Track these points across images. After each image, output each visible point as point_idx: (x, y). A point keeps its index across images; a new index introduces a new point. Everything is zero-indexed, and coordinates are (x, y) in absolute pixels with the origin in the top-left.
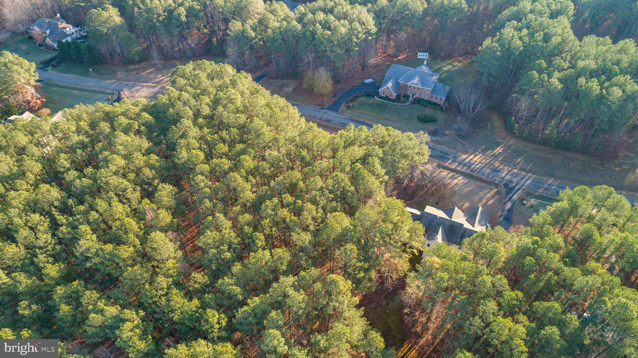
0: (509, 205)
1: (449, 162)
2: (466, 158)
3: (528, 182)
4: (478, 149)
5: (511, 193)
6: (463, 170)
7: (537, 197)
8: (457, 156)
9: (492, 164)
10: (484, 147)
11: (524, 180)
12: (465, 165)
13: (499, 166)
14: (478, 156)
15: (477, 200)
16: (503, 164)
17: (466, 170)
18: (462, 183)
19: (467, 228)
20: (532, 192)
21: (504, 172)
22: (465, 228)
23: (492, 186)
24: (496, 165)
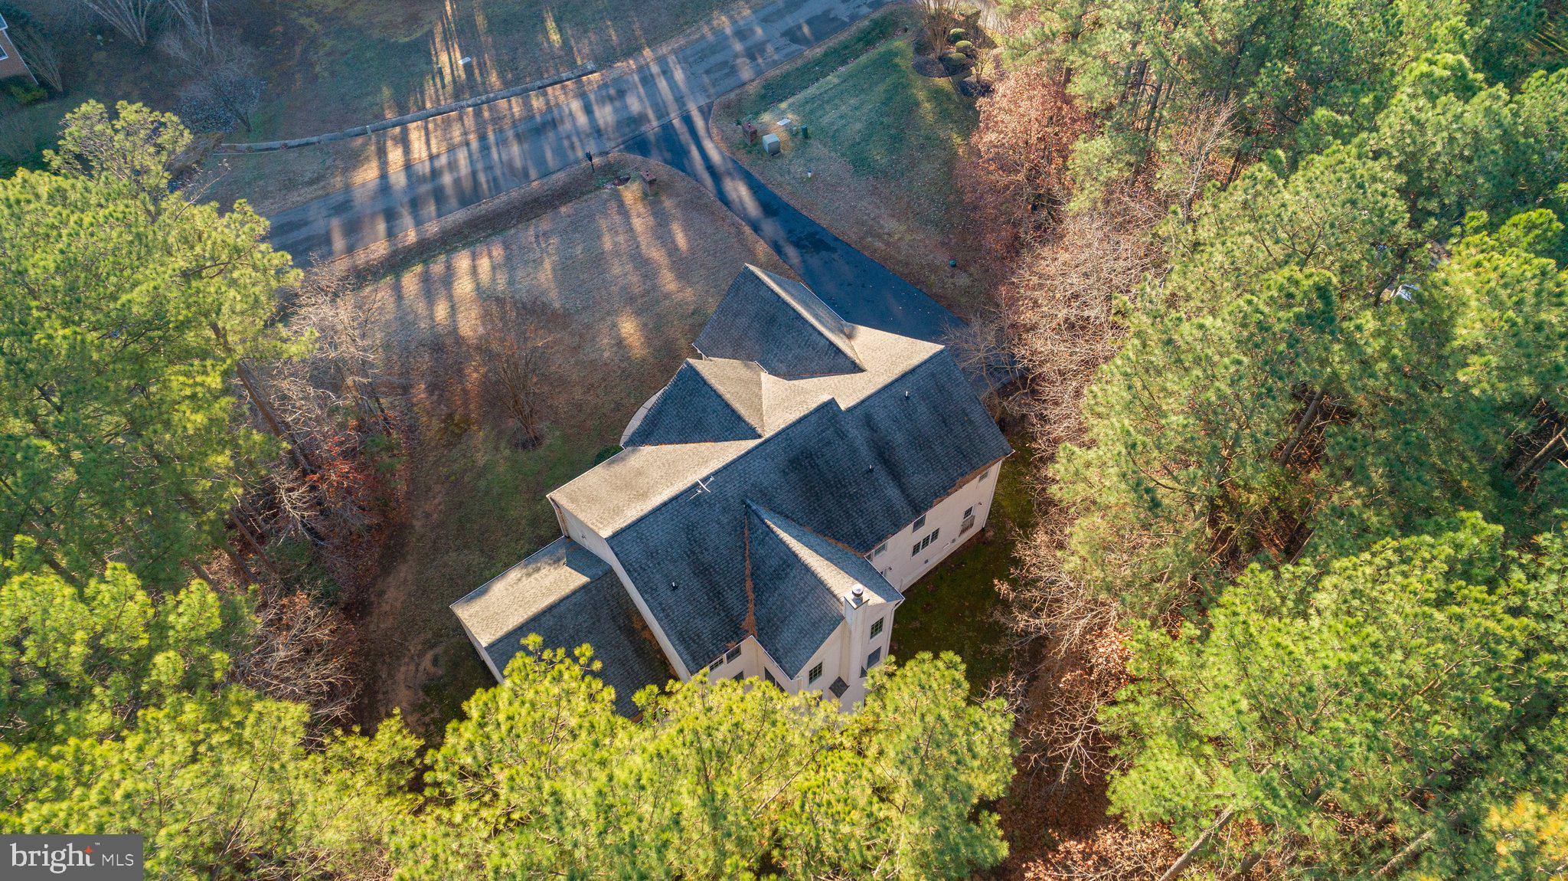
0: (739, 191)
1: (339, 243)
2: (384, 176)
3: (679, 76)
4: (379, 116)
5: (686, 153)
6: (433, 228)
7: (772, 95)
8: (338, 199)
9: (496, 120)
10: (386, 92)
11: (662, 84)
12: (415, 204)
14: (416, 137)
15: (634, 279)
16: (527, 90)
17: (439, 216)
18: (498, 272)
19: (863, 402)
20: (732, 95)
21: (571, 114)
22: (855, 407)
23: (598, 188)
24: (513, 115)
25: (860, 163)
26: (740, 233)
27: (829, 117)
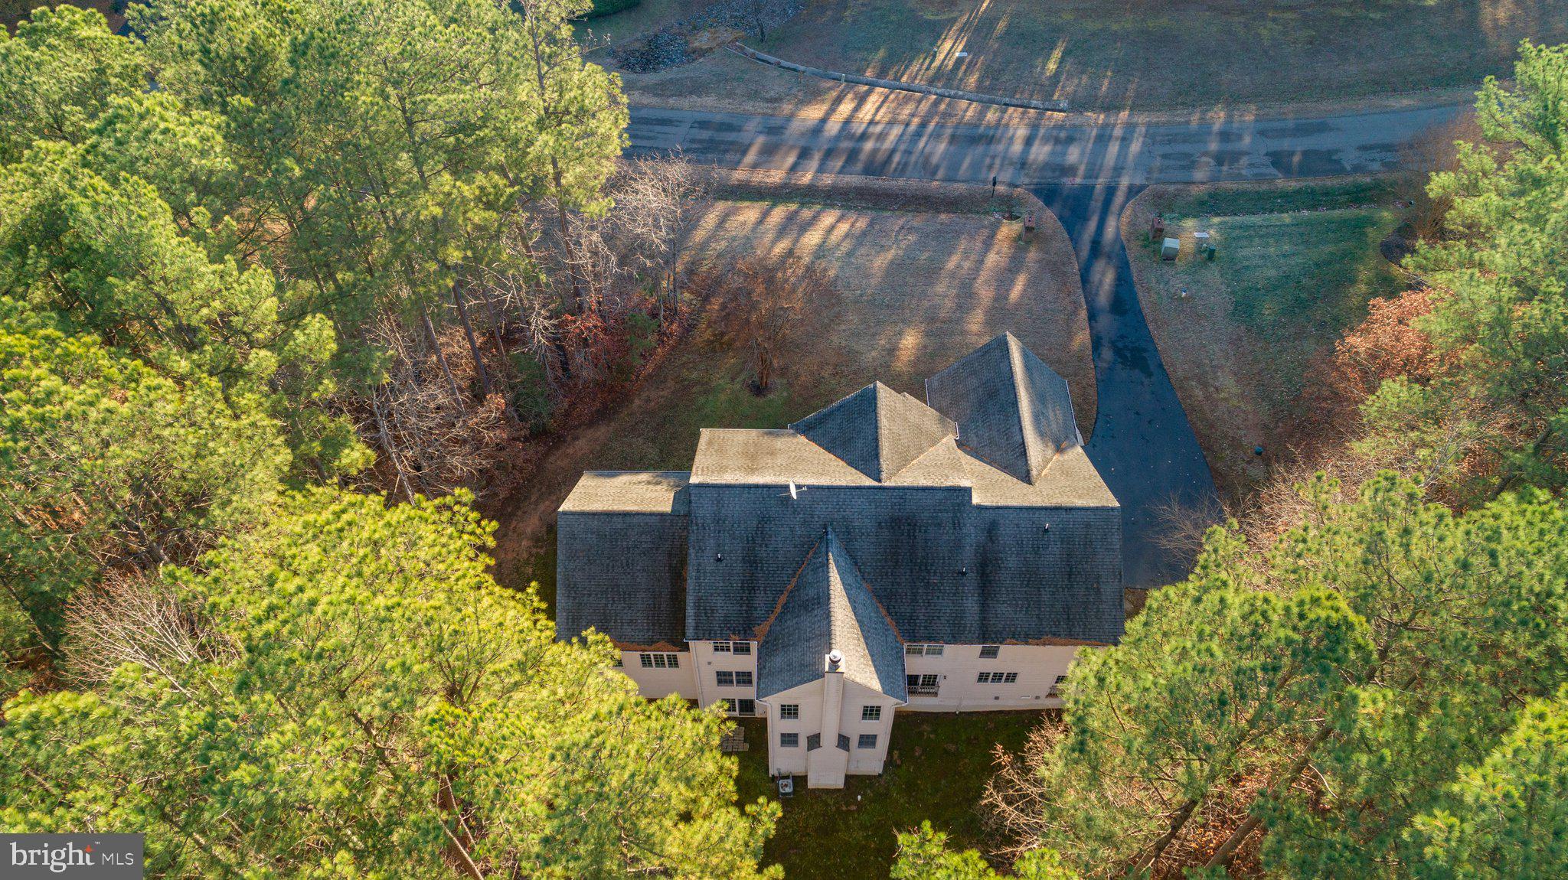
1: (751, 157)
2: (824, 121)
3: (1135, 147)
4: (860, 71)
5: (1086, 219)
6: (828, 180)
7: (1209, 206)
8: (777, 122)
9: (946, 115)
10: (882, 54)
11: (1114, 149)
12: (829, 154)
13: (982, 114)
14: (873, 100)
15: (949, 304)
16: (993, 102)
17: (840, 172)
18: (848, 241)
19: (998, 508)
20: (1171, 188)
21: (1011, 139)
22: (986, 508)
23: (987, 213)
24: (963, 117)
25: (1244, 308)
26: (1075, 313)
27: (1249, 252)
